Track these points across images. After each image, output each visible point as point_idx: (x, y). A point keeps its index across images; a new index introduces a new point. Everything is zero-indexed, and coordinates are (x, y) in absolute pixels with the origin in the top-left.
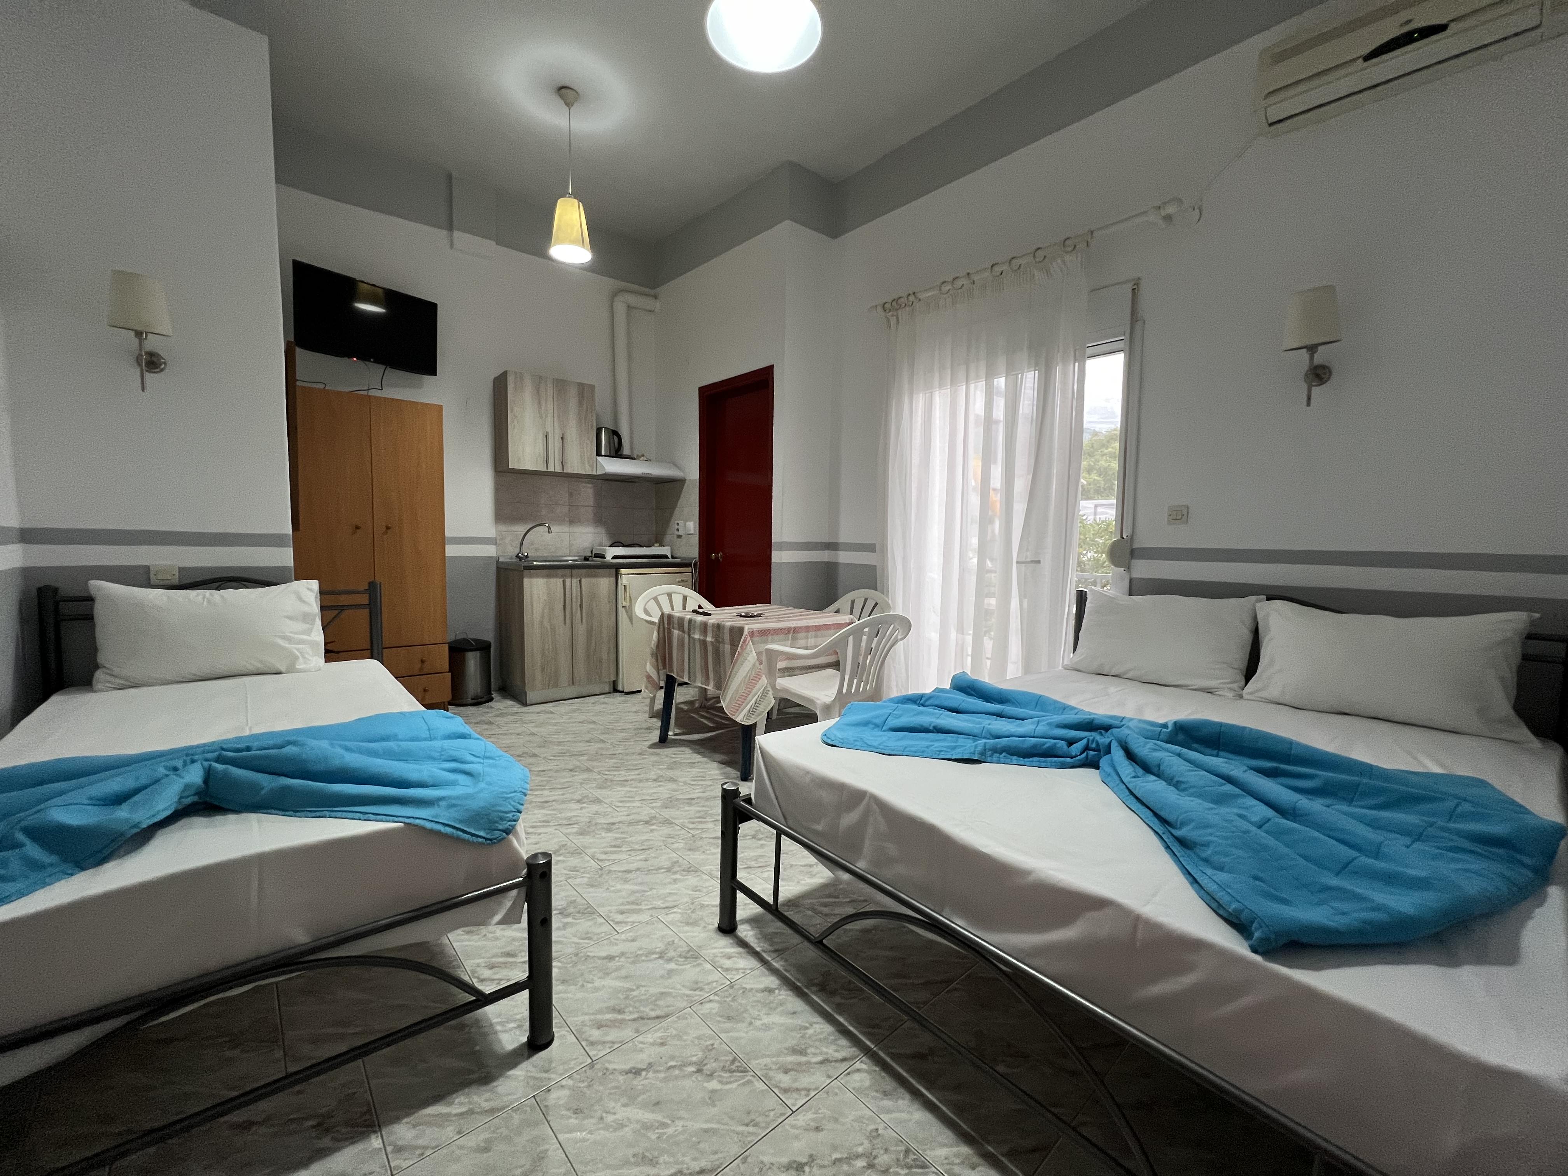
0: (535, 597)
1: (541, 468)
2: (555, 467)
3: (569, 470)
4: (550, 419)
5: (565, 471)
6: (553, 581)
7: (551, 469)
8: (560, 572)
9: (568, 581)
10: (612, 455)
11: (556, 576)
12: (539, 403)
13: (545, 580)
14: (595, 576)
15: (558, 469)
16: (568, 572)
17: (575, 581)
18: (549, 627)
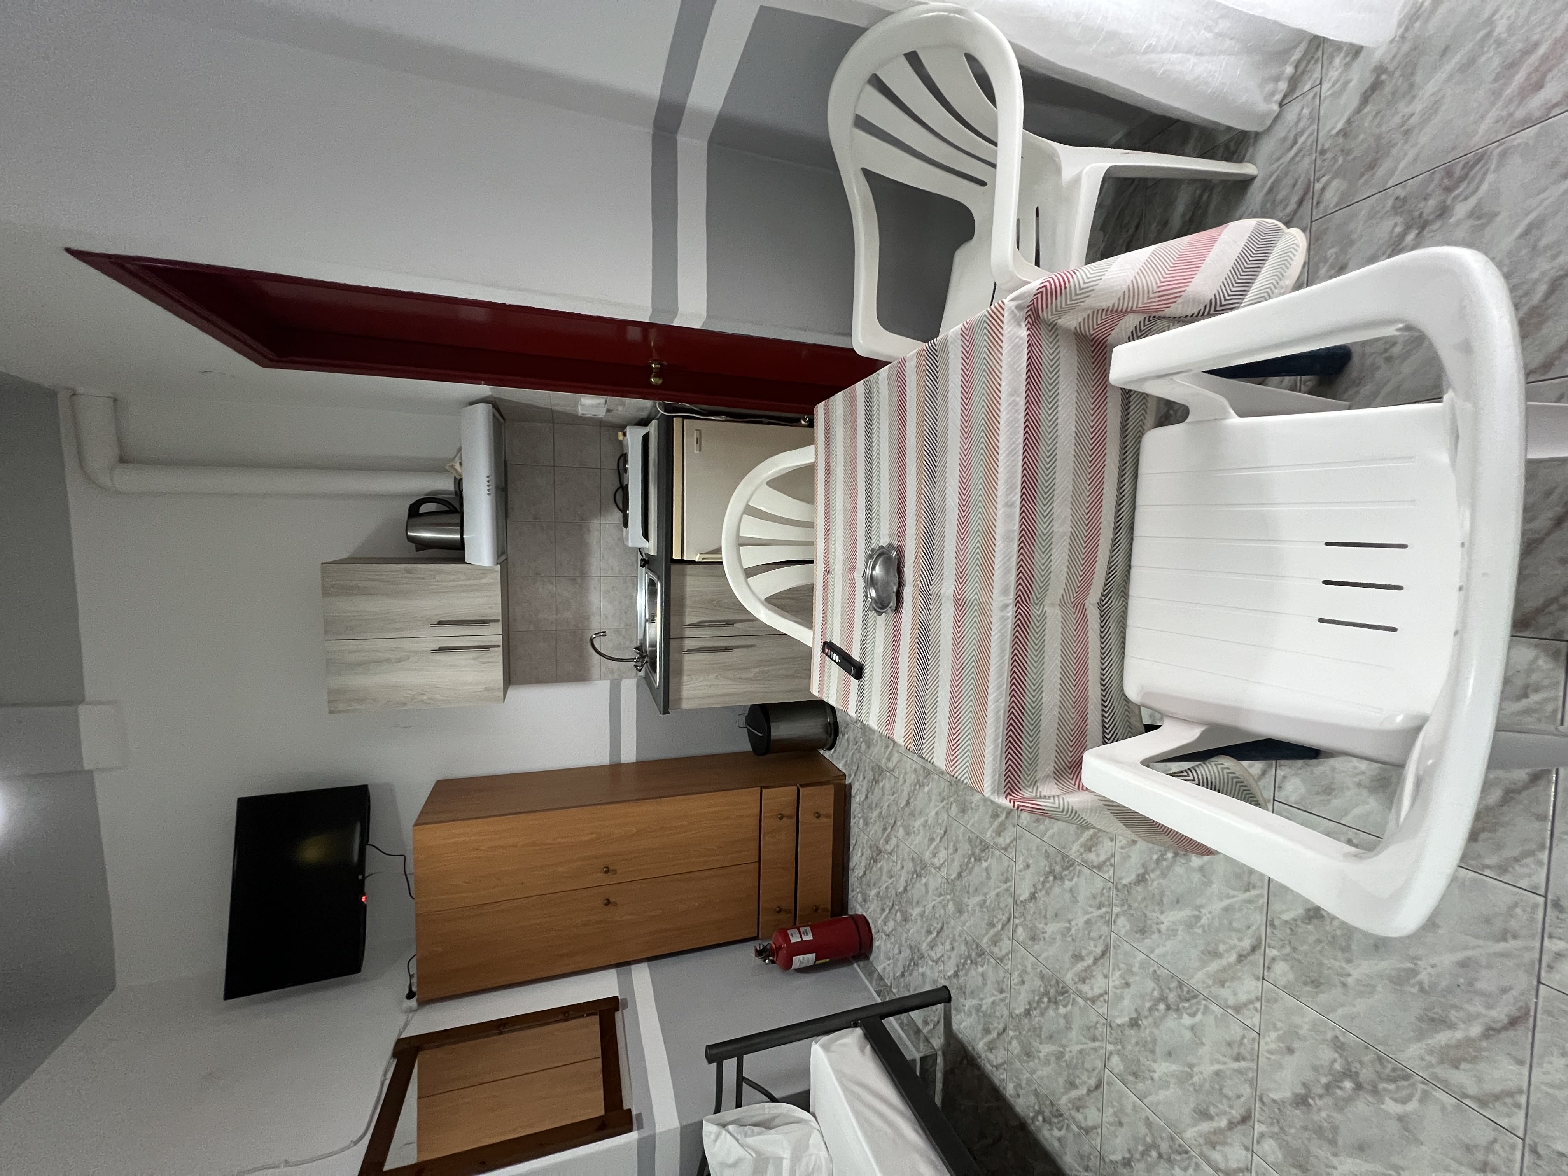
0: (711, 691)
1: (498, 655)
2: (494, 635)
3: (496, 611)
4: (407, 645)
5: (500, 618)
6: (687, 666)
7: (499, 640)
8: (673, 656)
9: (689, 644)
10: (458, 521)
11: (680, 662)
12: (380, 662)
13: (685, 678)
14: (683, 598)
15: (498, 628)
16: (673, 643)
17: (688, 633)
18: (757, 670)
